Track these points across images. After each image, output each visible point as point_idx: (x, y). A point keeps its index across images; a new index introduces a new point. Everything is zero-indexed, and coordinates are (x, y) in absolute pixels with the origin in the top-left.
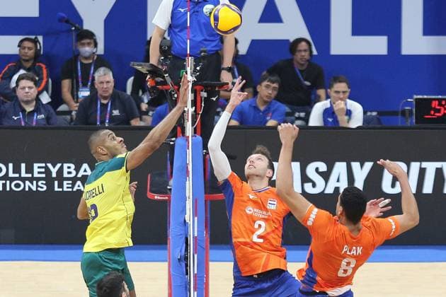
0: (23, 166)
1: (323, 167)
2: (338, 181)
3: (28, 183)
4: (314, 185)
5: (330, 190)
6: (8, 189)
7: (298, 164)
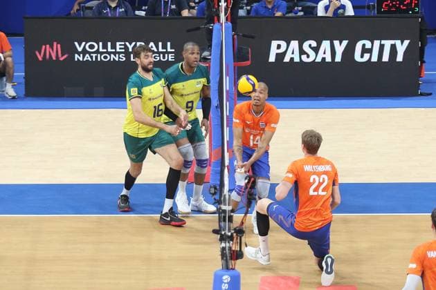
0: (109, 44)
1: (314, 44)
2: (324, 53)
3: (112, 56)
4: (308, 56)
5: (319, 59)
6: (99, 60)
7: (297, 42)
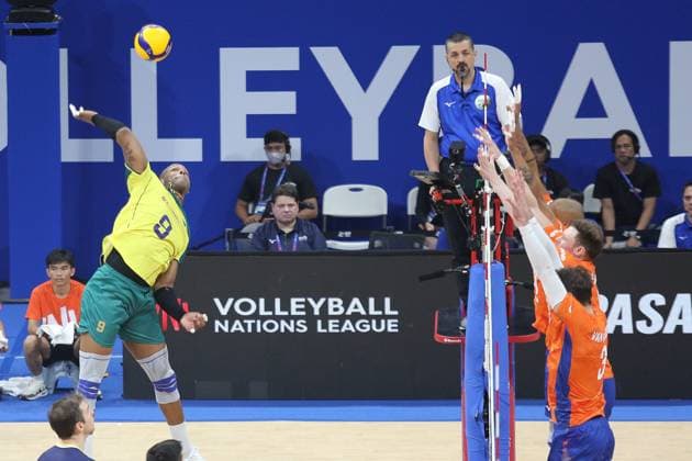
0: (278, 302)
1: (660, 300)
2: (680, 317)
3: (283, 323)
4: (649, 323)
5: (669, 329)
6: (259, 330)
7: (628, 297)
